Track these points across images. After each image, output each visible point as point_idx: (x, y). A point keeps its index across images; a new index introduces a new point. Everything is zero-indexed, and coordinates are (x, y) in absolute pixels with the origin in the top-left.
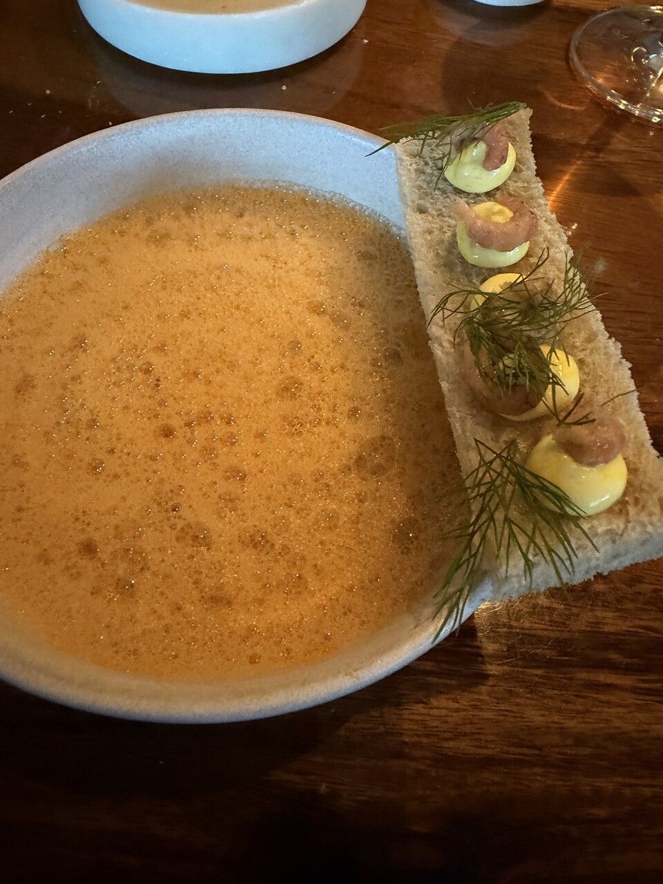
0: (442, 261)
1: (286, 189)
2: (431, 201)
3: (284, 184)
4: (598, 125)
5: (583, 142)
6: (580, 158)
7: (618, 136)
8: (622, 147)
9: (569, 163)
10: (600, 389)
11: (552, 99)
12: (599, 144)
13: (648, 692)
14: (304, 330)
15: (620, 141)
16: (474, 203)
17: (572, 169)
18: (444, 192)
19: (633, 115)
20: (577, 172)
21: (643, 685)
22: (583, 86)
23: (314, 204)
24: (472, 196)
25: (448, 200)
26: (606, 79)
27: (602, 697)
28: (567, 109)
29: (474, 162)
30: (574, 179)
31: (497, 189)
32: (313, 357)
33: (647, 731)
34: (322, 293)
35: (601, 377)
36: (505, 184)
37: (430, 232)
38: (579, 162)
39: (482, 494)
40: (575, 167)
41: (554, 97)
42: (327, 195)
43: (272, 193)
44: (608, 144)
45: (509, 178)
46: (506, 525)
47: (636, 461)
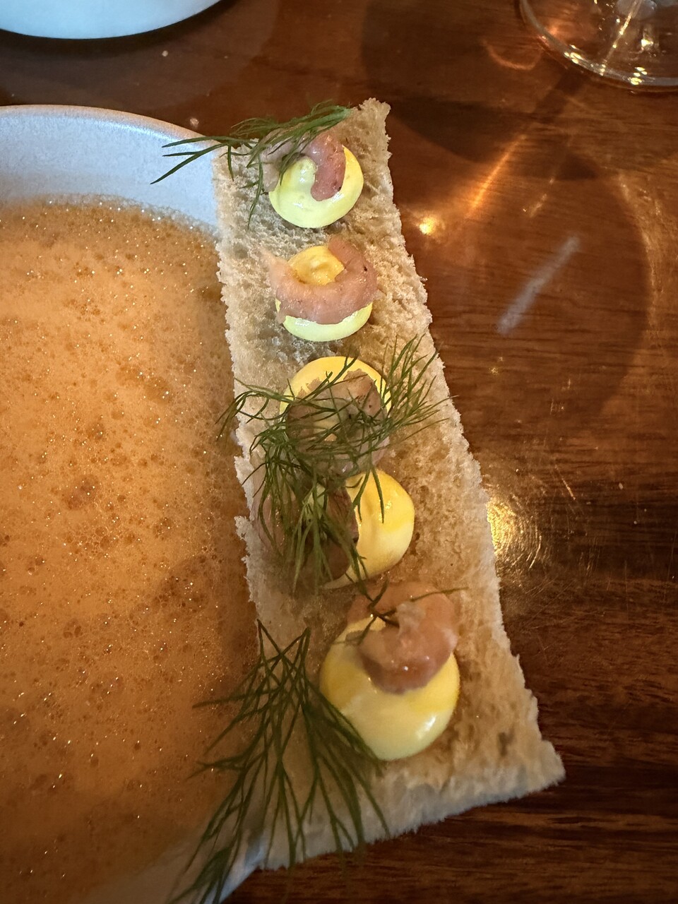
0: (258, 330)
1: (113, 206)
2: (253, 239)
3: (109, 199)
4: (550, 88)
5: (530, 109)
6: (523, 132)
7: (573, 100)
8: (577, 114)
9: (510, 139)
10: (442, 539)
11: (494, 55)
12: (549, 112)
13: (562, 834)
14: (109, 407)
15: (576, 106)
16: (308, 243)
17: (513, 146)
18: (270, 226)
19: (597, 75)
20: (520, 150)
21: (558, 826)
22: (534, 38)
23: (149, 223)
24: (306, 232)
25: (274, 238)
26: (561, 27)
27: (505, 844)
28: (511, 69)
29: (300, 188)
30: (514, 159)
31: (341, 220)
32: (119, 446)
33: (560, 887)
34: (139, 353)
35: (447, 517)
36: (350, 213)
37: (247, 286)
38: (523, 137)
39: (260, 710)
40: (516, 144)
41: (499, 54)
42: (165, 212)
43: (94, 211)
44: (558, 112)
45: (356, 205)
46: (277, 781)
47: (479, 660)
